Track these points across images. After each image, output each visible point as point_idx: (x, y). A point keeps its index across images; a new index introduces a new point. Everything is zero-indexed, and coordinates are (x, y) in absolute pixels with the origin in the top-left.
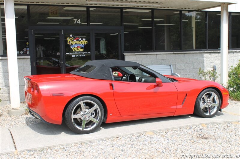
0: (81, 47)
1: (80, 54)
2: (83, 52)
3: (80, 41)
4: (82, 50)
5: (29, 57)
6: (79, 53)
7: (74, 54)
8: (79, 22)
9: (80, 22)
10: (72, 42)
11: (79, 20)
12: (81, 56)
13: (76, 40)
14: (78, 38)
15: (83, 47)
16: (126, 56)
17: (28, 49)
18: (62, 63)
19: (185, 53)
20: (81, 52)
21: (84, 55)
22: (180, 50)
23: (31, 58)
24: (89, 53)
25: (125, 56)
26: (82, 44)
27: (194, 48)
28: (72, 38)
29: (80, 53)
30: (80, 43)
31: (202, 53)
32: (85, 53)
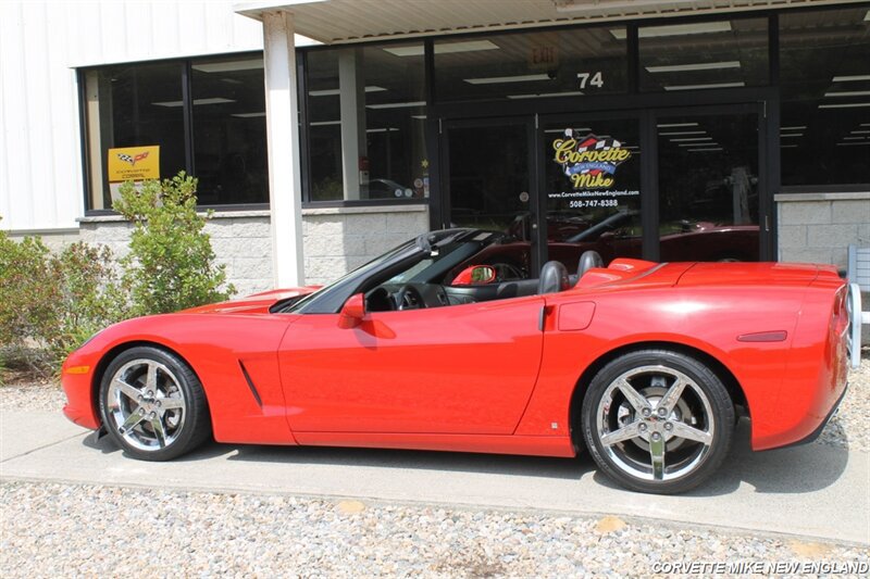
0: (603, 172)
1: (599, 199)
2: (611, 189)
3: (600, 150)
4: (608, 182)
6: (597, 193)
7: (578, 199)
8: (598, 81)
9: (600, 83)
10: (572, 155)
11: (599, 75)
12: (603, 203)
13: (585, 149)
14: (594, 139)
15: (612, 172)
16: (785, 206)
17: (426, 181)
18: (536, 229)
20: (603, 190)
21: (616, 201)
23: (431, 212)
24: (633, 193)
25: (779, 206)
26: (609, 162)
28: (573, 140)
29: (600, 194)
30: (600, 156)
32: (619, 193)
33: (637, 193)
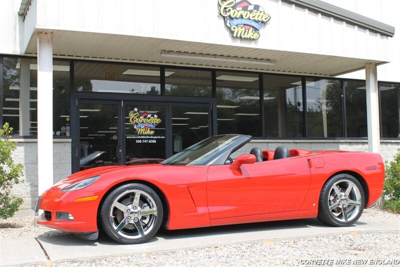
0: (150, 128)
1: (149, 139)
2: (153, 135)
3: (149, 118)
4: (152, 132)
5: (70, 140)
6: (147, 137)
7: (139, 139)
8: (148, 89)
9: (150, 90)
10: (137, 120)
11: (149, 86)
12: (150, 141)
13: (143, 117)
14: (147, 113)
15: (154, 128)
17: (68, 128)
18: (121, 152)
19: (311, 143)
21: (155, 141)
22: (304, 137)
23: (72, 143)
24: (162, 137)
26: (153, 124)
27: (326, 135)
28: (137, 113)
29: (149, 137)
30: (149, 121)
31: (338, 143)
32: (157, 137)
33: (164, 137)
